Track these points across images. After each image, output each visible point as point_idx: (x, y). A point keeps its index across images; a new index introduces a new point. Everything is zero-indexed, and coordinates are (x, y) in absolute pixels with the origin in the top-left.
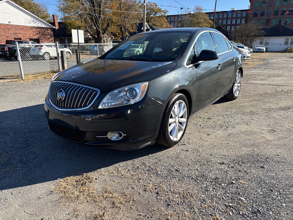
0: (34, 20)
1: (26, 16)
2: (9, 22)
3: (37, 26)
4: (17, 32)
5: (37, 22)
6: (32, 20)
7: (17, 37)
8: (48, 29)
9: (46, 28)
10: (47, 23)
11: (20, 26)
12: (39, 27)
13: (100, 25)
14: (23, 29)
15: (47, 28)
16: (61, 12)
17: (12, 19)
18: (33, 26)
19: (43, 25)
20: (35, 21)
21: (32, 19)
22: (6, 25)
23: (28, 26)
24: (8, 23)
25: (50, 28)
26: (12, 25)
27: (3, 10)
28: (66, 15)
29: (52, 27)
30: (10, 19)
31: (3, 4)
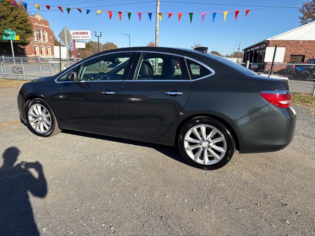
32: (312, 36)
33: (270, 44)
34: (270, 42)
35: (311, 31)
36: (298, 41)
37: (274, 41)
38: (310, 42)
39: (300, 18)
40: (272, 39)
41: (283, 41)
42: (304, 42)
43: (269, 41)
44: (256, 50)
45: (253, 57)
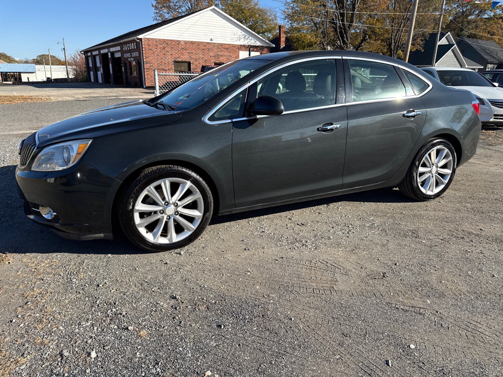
0: (246, 34)
1: (235, 30)
2: (211, 40)
3: (249, 44)
4: (220, 53)
5: (249, 37)
6: (243, 35)
7: (218, 62)
8: (264, 49)
9: (261, 46)
10: (263, 39)
11: (225, 44)
12: (251, 46)
13: (349, 39)
14: (227, 49)
15: (263, 46)
16: (287, 20)
17: (215, 35)
18: (242, 44)
19: (257, 42)
20: (246, 37)
21: (243, 33)
22: (207, 43)
23: (235, 45)
24: (209, 41)
25: (266, 47)
26: (215, 43)
27: (205, 22)
28: (295, 25)
29: (270, 45)
30: (212, 35)
31: (208, 13)
32: (193, 35)
33: (143, 43)
34: (143, 41)
35: (191, 28)
36: (178, 41)
37: (148, 39)
38: (192, 43)
39: (153, 6)
40: (145, 37)
41: (160, 40)
42: (186, 42)
43: (141, 39)
44: (112, 54)
45: (110, 65)
